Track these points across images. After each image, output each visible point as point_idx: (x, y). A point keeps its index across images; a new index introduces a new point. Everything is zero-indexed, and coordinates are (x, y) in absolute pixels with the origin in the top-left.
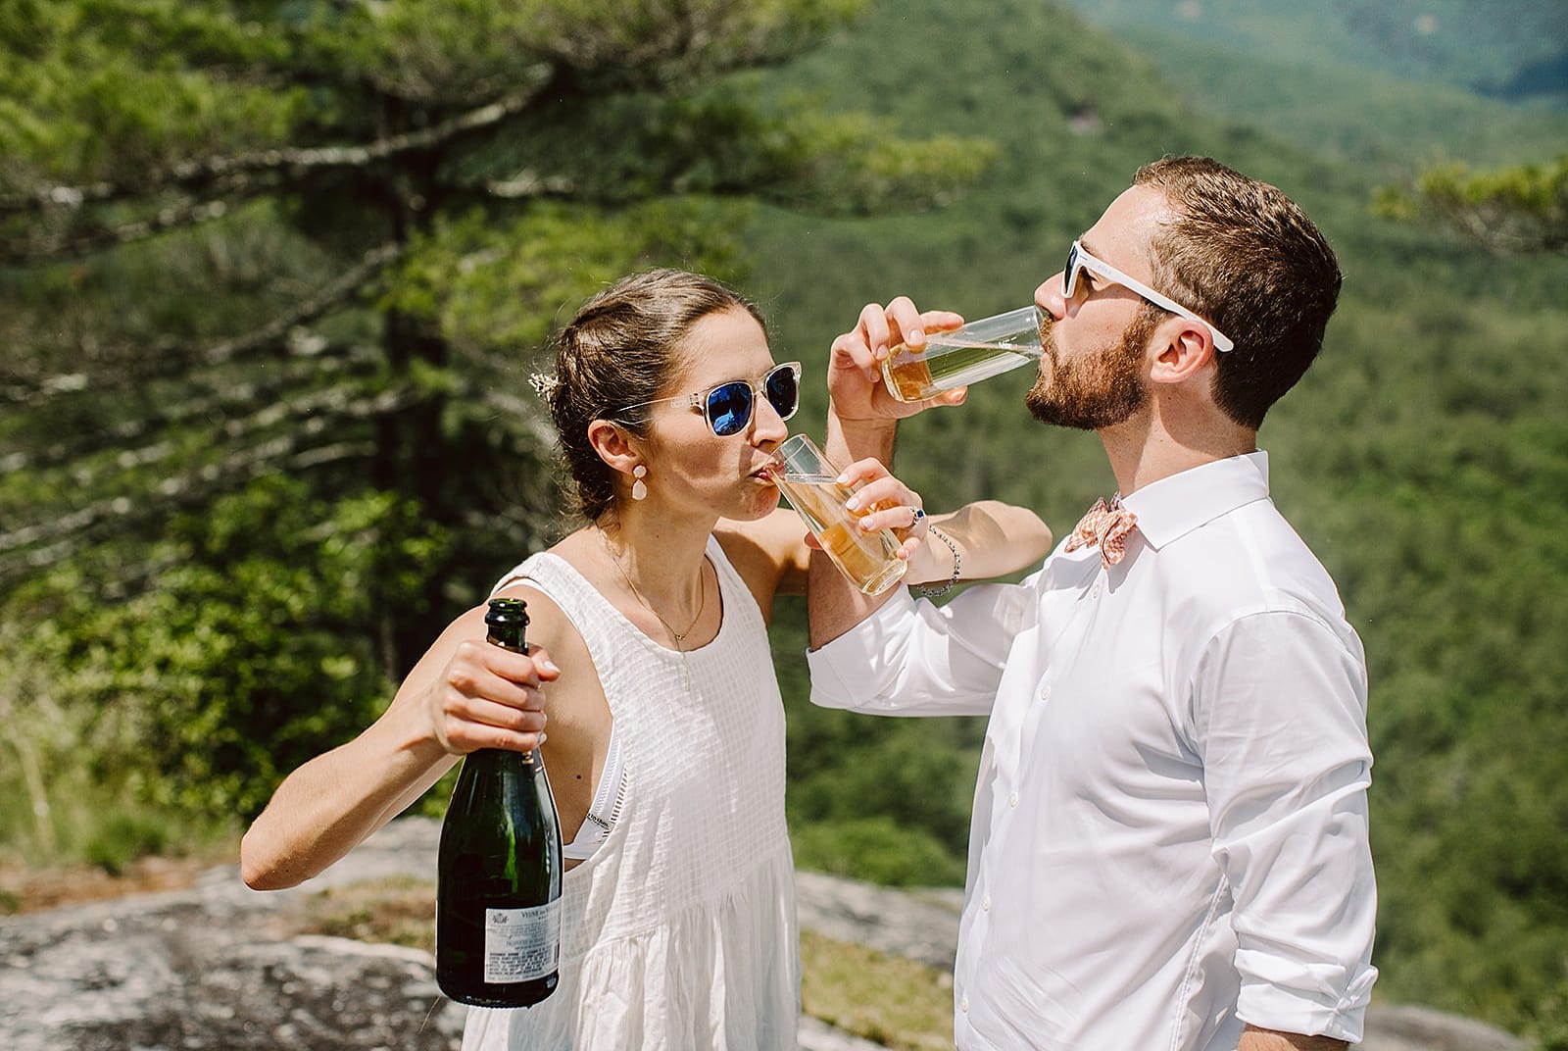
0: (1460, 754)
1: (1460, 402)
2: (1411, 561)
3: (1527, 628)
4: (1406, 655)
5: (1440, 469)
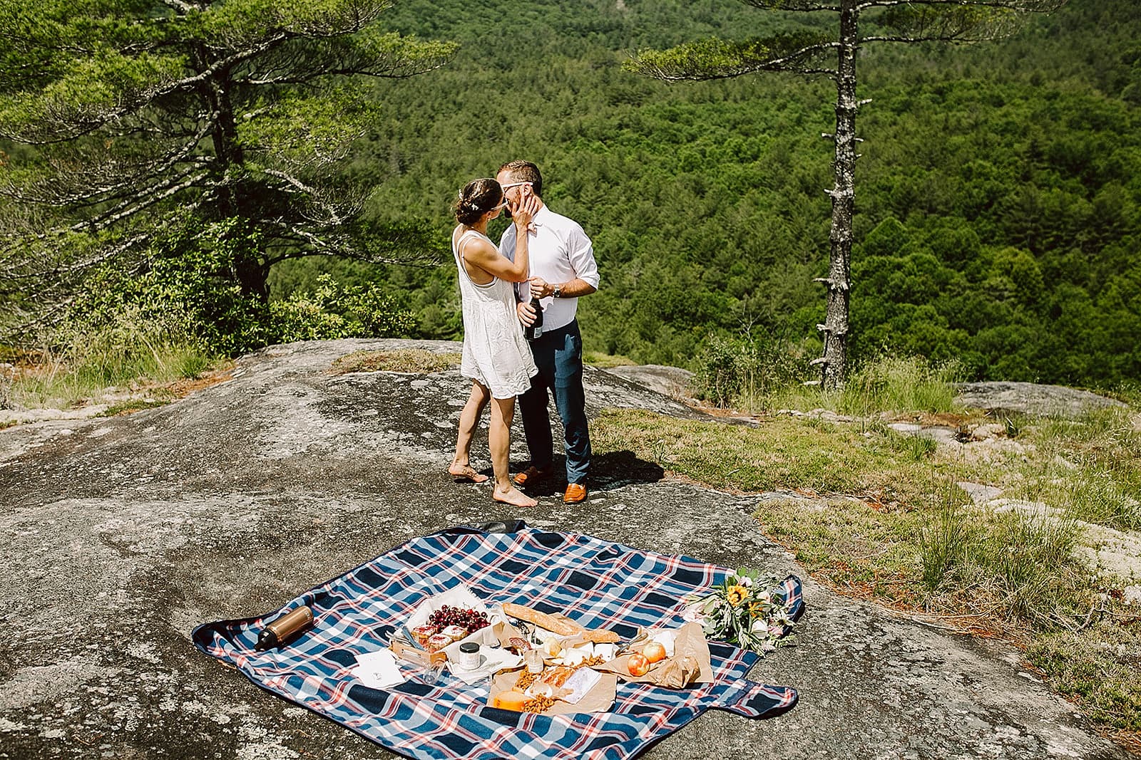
0: (636, 261)
1: (615, 101)
2: (604, 177)
3: (658, 201)
4: (607, 220)
5: (612, 133)
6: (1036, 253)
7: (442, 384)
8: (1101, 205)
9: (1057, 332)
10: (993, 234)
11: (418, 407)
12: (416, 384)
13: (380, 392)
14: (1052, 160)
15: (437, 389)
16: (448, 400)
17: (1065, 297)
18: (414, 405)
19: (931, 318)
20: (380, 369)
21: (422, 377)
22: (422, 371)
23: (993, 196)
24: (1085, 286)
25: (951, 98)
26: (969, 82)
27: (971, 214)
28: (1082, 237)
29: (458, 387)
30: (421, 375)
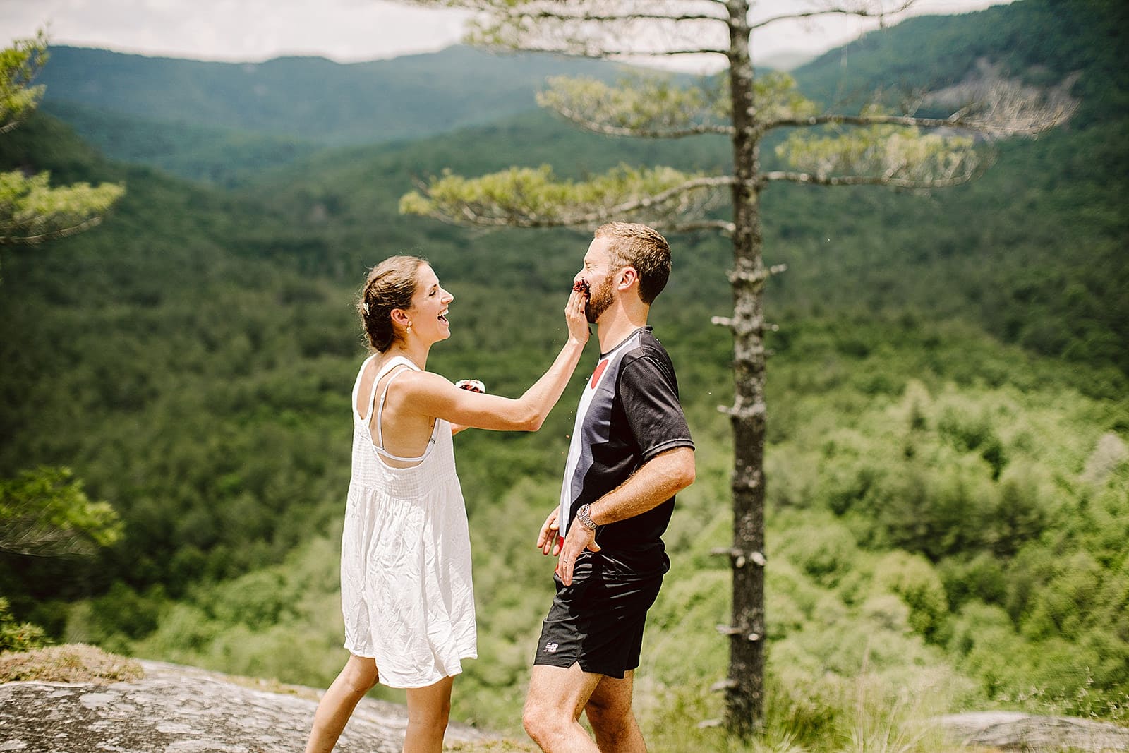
6: (934, 559)
7: (140, 699)
8: (1011, 491)
9: (971, 674)
10: (871, 536)
11: (101, 736)
12: (89, 701)
13: (23, 713)
14: (942, 428)
15: (132, 708)
16: (156, 724)
17: (976, 622)
18: (94, 734)
19: (795, 660)
20: (17, 679)
21: (97, 689)
22: (97, 680)
23: (867, 480)
24: (1002, 605)
25: (797, 346)
26: (820, 323)
27: (840, 507)
28: (992, 535)
29: (171, 703)
30: (97, 687)
